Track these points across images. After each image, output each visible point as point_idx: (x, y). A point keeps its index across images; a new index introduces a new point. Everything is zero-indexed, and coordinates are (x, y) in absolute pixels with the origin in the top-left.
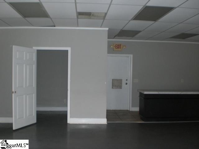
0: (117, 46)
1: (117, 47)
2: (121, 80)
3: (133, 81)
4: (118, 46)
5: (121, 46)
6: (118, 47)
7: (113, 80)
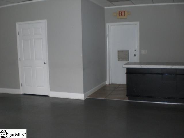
0: (120, 13)
1: (120, 15)
2: (128, 52)
3: (140, 52)
4: (122, 12)
5: (126, 13)
6: (122, 15)
7: (118, 51)
